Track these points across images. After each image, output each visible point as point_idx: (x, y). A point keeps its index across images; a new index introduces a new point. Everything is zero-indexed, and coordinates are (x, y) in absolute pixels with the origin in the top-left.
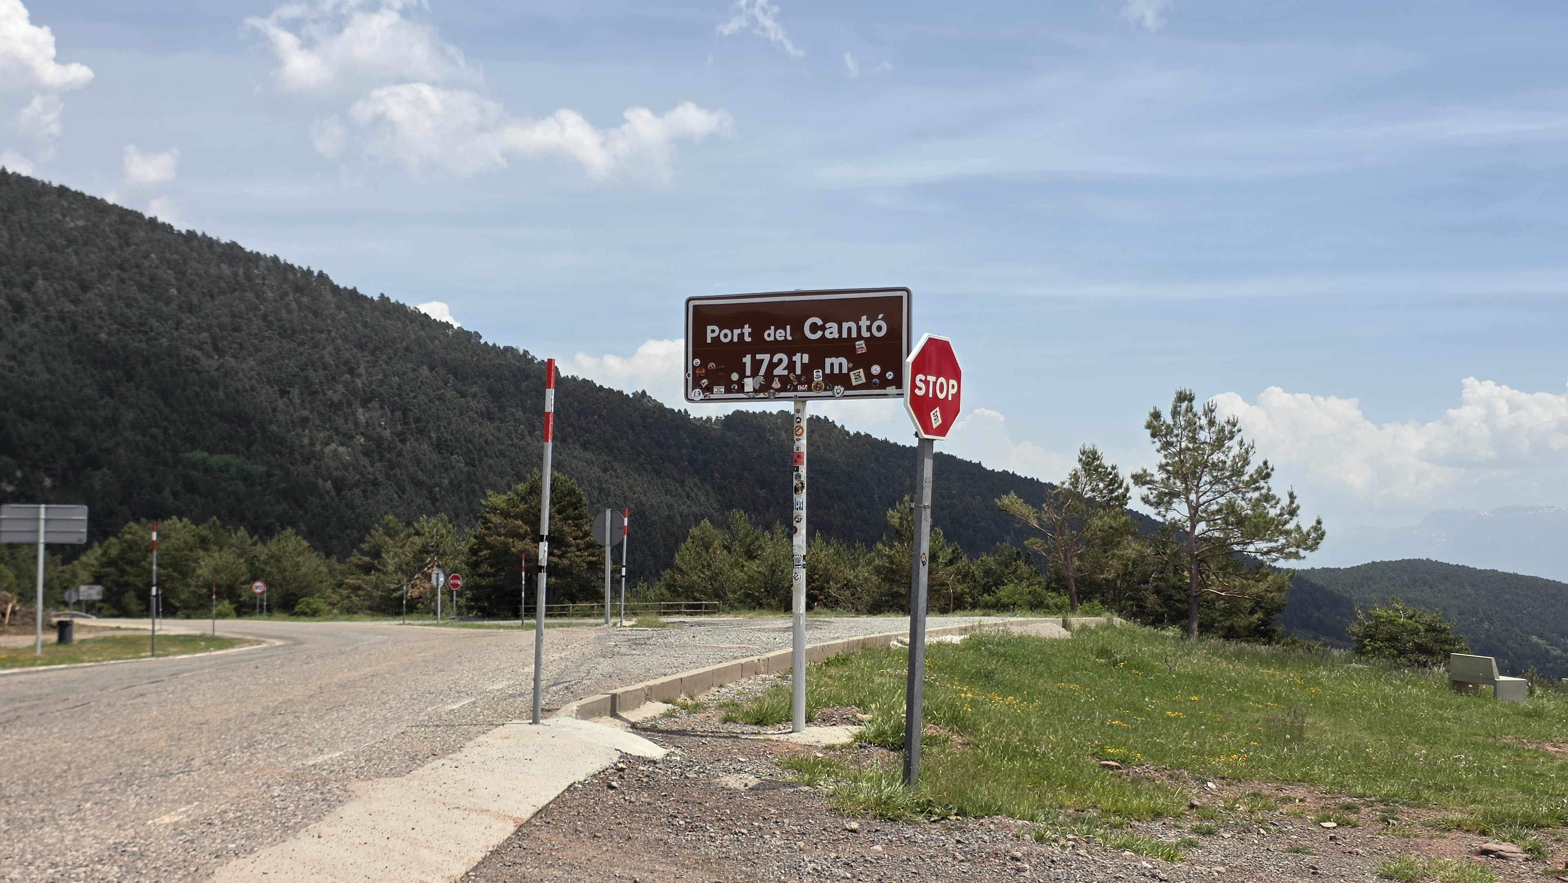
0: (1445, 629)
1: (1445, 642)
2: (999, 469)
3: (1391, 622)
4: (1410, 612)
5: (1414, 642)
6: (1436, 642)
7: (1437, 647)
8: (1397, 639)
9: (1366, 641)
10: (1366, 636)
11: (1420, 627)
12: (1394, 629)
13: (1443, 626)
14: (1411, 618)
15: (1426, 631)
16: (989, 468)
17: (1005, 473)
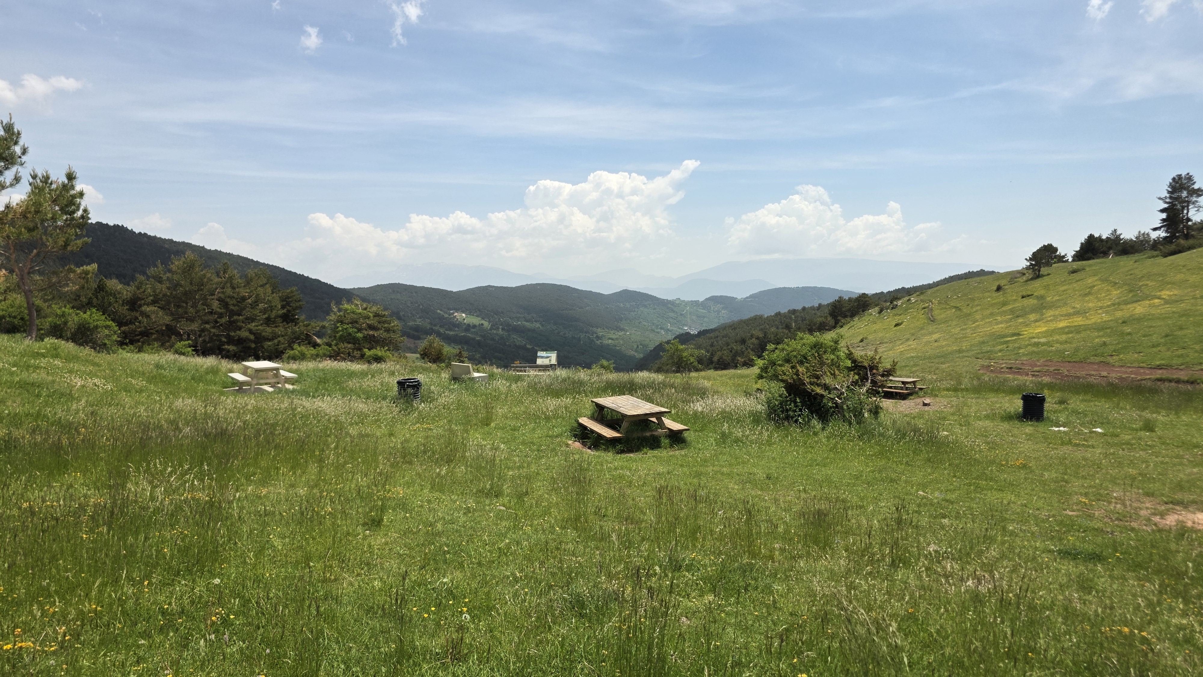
0: (385, 315)
1: (384, 322)
2: (213, 249)
3: (353, 312)
4: (365, 306)
5: (368, 324)
6: (379, 322)
7: (379, 326)
8: (356, 322)
9: (338, 325)
10: (338, 321)
11: (370, 314)
12: (355, 316)
13: (383, 313)
14: (365, 309)
15: (374, 316)
16: (209, 248)
17: (216, 250)
